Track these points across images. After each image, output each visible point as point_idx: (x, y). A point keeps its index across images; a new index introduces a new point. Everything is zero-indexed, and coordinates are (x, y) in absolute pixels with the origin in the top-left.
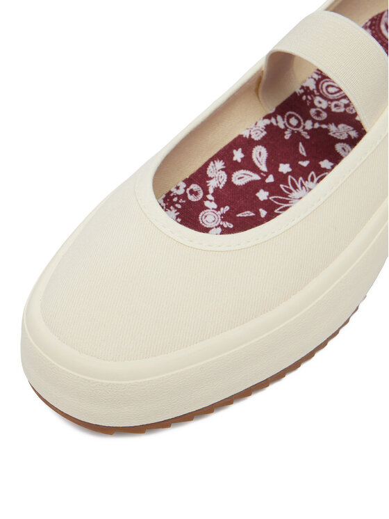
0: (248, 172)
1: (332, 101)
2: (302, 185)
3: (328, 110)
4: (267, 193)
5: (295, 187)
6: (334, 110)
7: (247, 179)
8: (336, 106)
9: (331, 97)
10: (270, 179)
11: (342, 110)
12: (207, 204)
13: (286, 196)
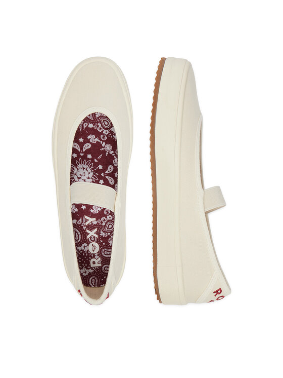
0: (110, 172)
1: (107, 221)
2: (92, 179)
3: (106, 216)
4: (100, 168)
5: (93, 176)
6: (104, 218)
7: (109, 170)
8: (105, 220)
9: (109, 223)
10: (102, 175)
11: (102, 219)
12: (113, 152)
13: (94, 171)
